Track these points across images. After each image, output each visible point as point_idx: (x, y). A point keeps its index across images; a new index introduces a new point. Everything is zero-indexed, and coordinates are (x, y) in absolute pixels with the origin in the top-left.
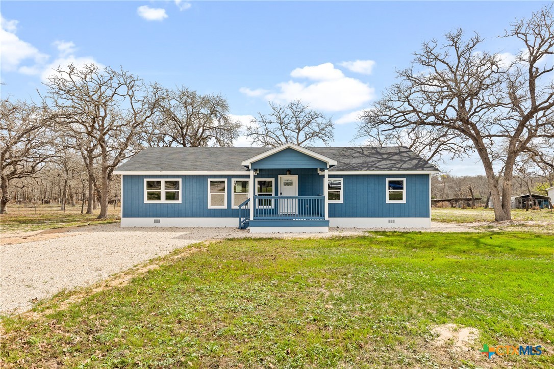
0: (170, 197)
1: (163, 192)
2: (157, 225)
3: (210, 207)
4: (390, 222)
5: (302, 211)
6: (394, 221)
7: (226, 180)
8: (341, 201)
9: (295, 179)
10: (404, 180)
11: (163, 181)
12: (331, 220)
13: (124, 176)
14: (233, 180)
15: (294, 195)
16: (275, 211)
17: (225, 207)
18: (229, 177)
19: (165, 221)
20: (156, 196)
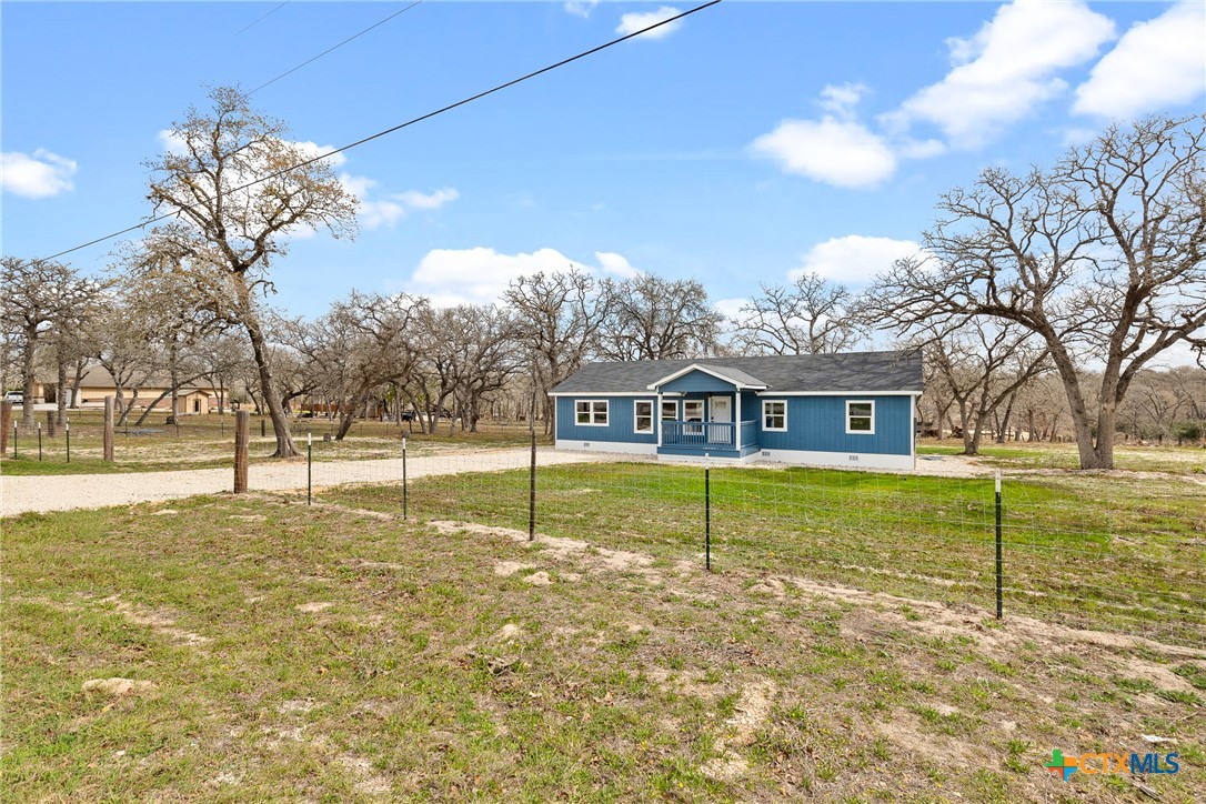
0: (600, 418)
1: (592, 414)
2: (586, 448)
3: (636, 431)
4: (851, 458)
8: (785, 429)
9: (729, 401)
10: (873, 402)
11: (592, 402)
13: (557, 396)
16: (704, 439)
17: (651, 432)
18: (655, 399)
19: (594, 445)
20: (584, 418)
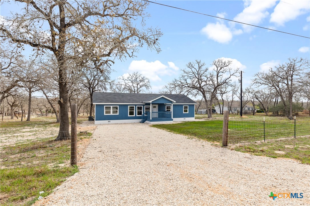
1: (112, 111)
2: (109, 123)
3: (129, 116)
4: (184, 119)
5: (159, 116)
6: (185, 119)
7: (134, 106)
9: (157, 106)
10: (188, 106)
12: (173, 119)
13: (96, 105)
14: (137, 106)
15: (156, 112)
17: (134, 116)
18: (136, 105)
19: (112, 121)
20: (109, 112)
